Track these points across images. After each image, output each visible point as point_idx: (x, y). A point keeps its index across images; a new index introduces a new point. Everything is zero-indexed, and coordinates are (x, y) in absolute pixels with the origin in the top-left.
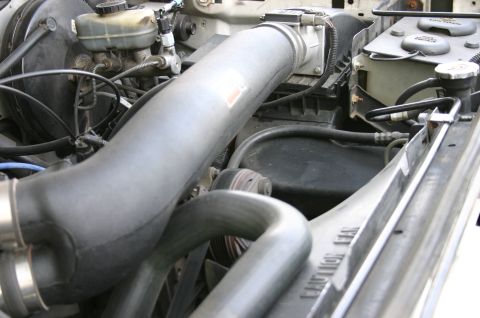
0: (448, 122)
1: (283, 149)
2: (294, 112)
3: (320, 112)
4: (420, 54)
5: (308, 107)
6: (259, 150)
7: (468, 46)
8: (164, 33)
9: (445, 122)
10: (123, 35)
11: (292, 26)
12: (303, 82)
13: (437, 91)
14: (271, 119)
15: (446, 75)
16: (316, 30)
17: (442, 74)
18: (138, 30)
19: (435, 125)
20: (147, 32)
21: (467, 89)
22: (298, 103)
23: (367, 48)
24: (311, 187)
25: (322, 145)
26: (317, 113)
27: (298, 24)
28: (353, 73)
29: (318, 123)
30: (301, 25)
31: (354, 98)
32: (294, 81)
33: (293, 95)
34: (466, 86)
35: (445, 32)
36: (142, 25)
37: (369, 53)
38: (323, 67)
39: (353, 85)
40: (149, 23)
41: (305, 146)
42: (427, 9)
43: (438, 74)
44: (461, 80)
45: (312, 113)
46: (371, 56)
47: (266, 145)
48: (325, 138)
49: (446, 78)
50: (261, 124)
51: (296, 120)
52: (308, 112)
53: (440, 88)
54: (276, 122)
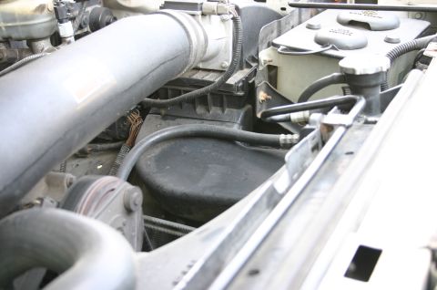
0: (344, 125)
1: (184, 150)
2: (200, 110)
3: (227, 110)
4: (333, 48)
5: (214, 105)
6: (157, 151)
7: (389, 41)
8: (61, 22)
9: (341, 125)
10: (18, 24)
11: (193, 15)
12: (209, 77)
13: (343, 88)
14: (174, 117)
15: (349, 69)
16: (223, 21)
17: (346, 69)
18: (32, 18)
19: (330, 128)
20: (44, 20)
21: (376, 86)
22: (202, 100)
23: (276, 41)
24: (208, 193)
25: (226, 147)
26: (223, 111)
27: (199, 13)
28: (261, 68)
29: (222, 122)
30: (203, 15)
31: (261, 95)
32: (199, 76)
33: (196, 92)
34: (374, 82)
35: (366, 26)
36: (38, 13)
37: (277, 46)
38: (230, 61)
39: (261, 82)
40: (46, 11)
41: (207, 147)
42: (351, 1)
43: (342, 68)
44: (367, 75)
45: (219, 112)
46: (279, 50)
47: (166, 146)
48: (229, 139)
49: (351, 72)
50: (163, 122)
51: (202, 119)
52: (215, 110)
53: (346, 85)
54: (178, 120)
